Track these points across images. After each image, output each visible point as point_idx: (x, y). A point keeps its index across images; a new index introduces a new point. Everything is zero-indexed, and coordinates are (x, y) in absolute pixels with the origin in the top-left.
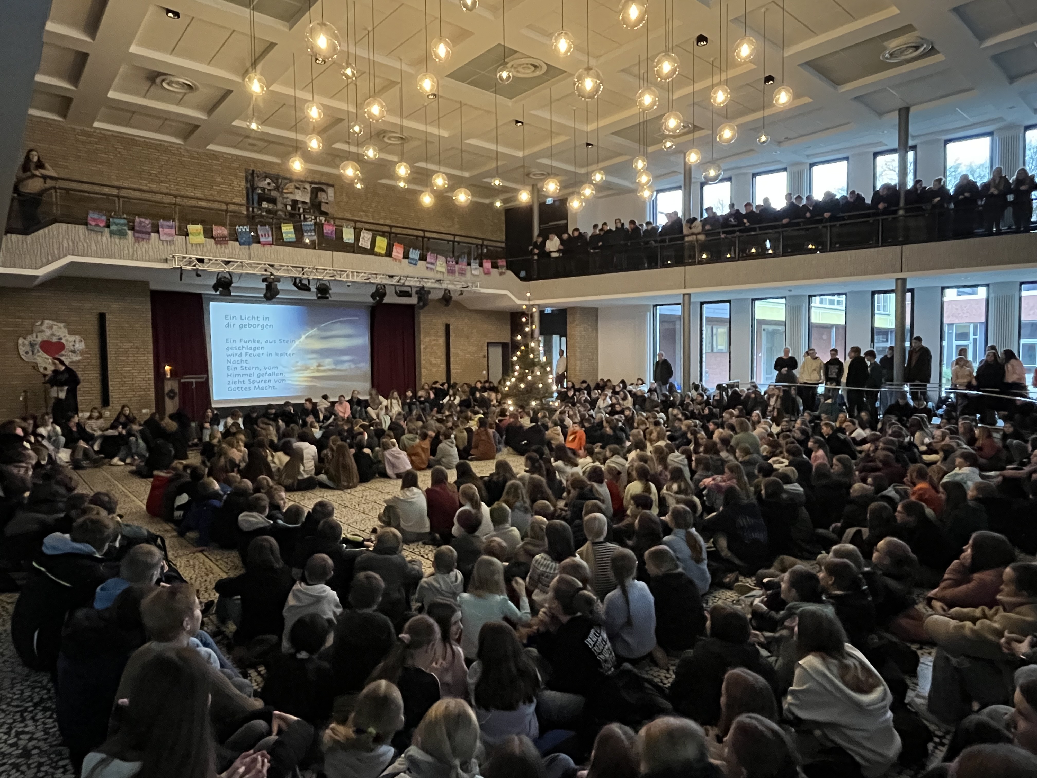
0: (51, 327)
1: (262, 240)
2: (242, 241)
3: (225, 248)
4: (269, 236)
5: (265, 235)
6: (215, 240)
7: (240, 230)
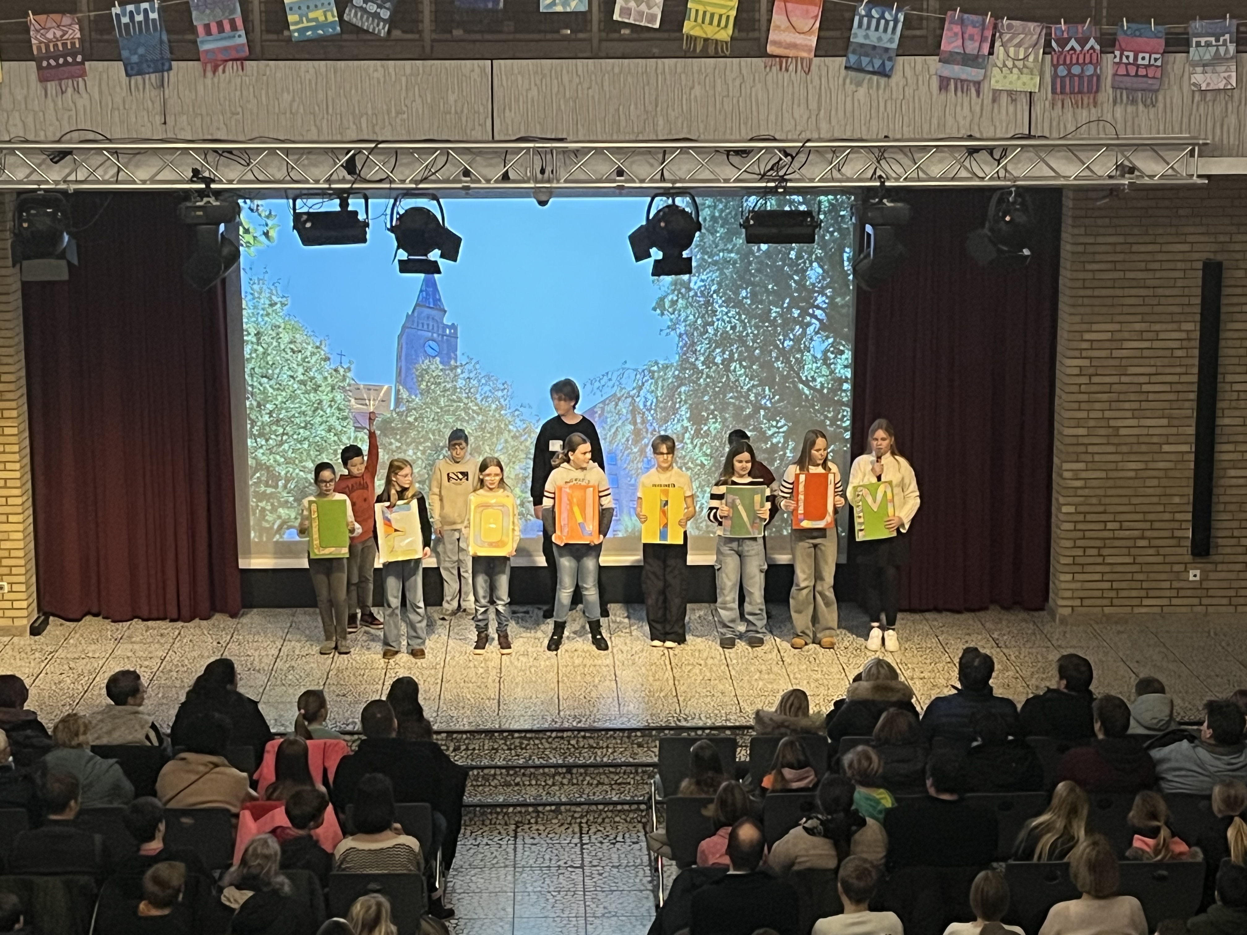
1: (206, 46)
2: (135, 59)
3: (76, 90)
4: (234, 28)
5: (220, 25)
6: (39, 68)
7: (125, 20)
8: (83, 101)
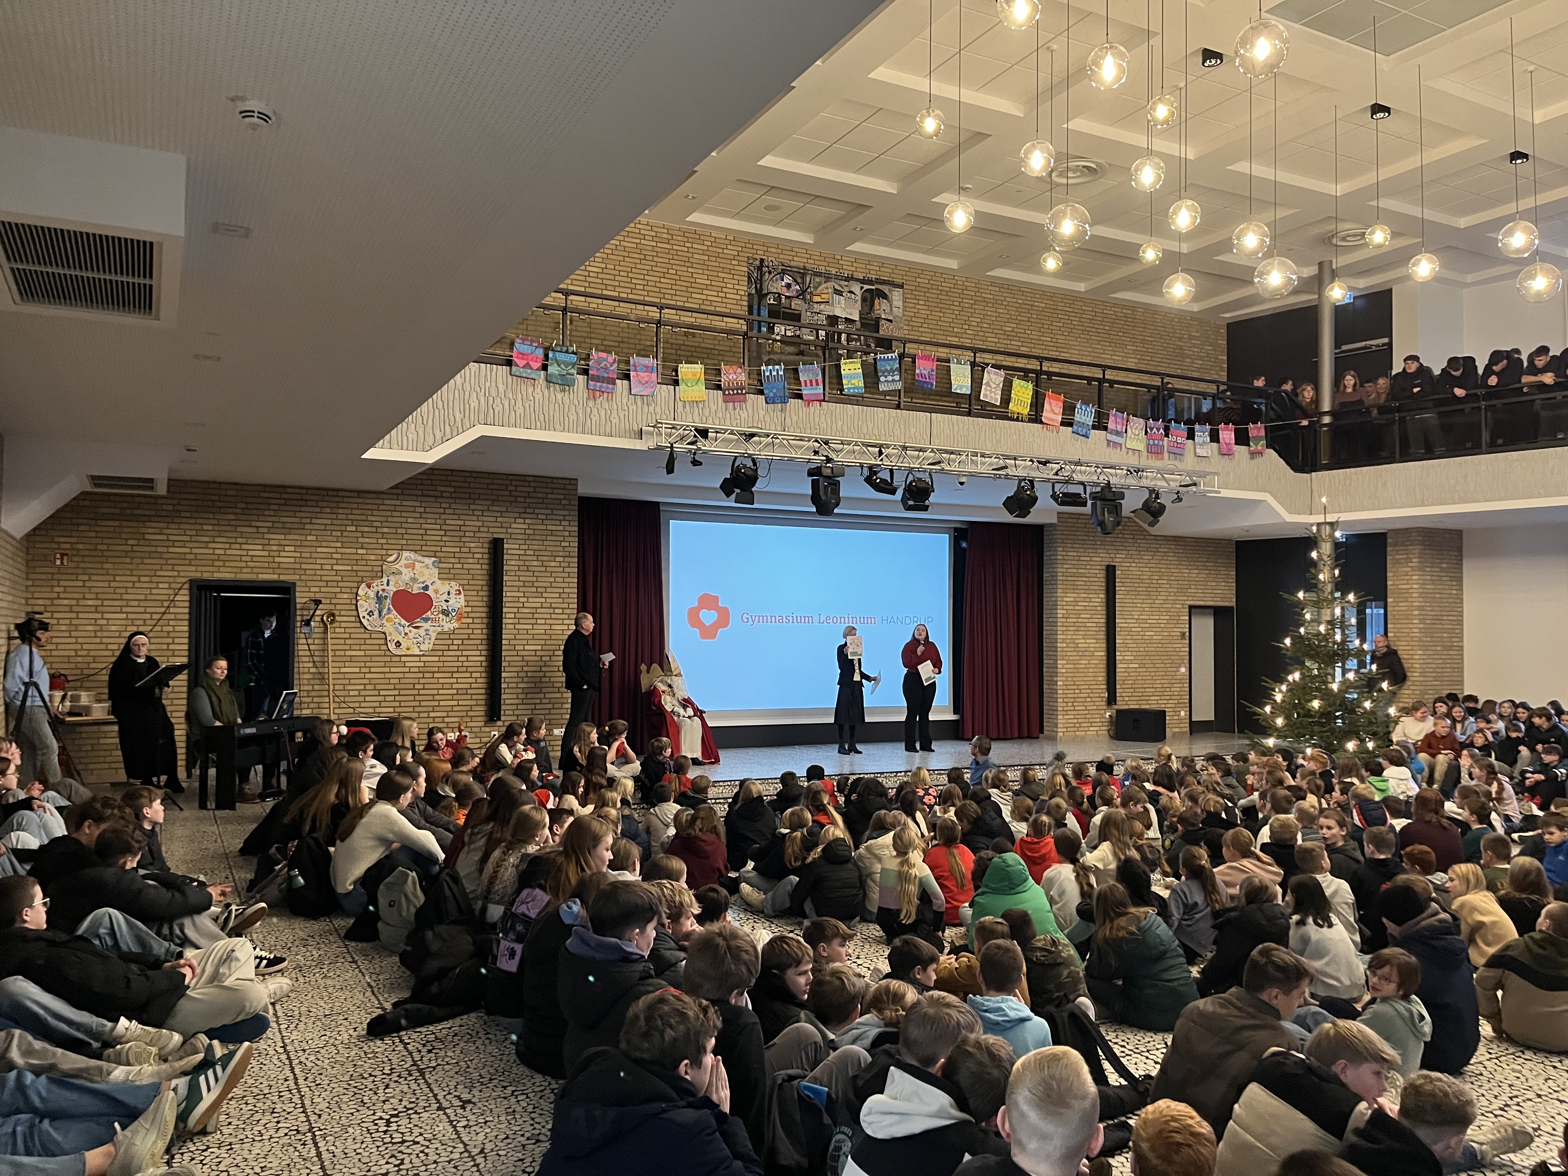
0: (412, 566)
1: (806, 392)
2: (771, 395)
3: (741, 408)
4: (817, 384)
5: (811, 381)
6: (724, 394)
7: (767, 374)
8: (744, 415)
